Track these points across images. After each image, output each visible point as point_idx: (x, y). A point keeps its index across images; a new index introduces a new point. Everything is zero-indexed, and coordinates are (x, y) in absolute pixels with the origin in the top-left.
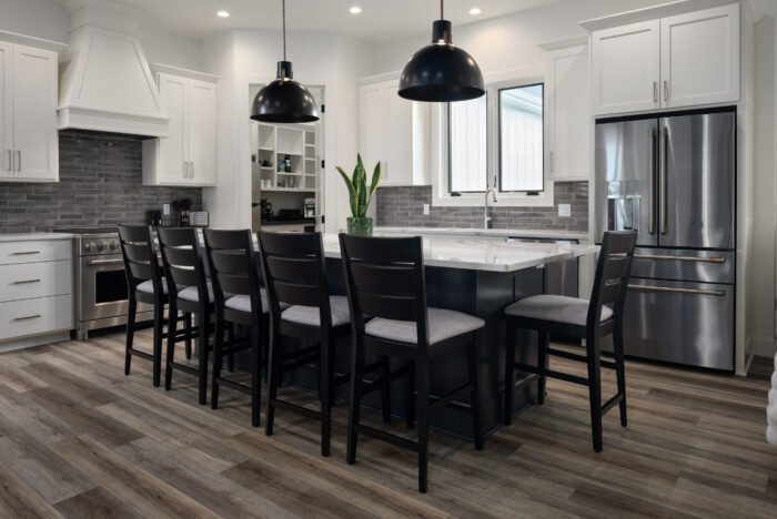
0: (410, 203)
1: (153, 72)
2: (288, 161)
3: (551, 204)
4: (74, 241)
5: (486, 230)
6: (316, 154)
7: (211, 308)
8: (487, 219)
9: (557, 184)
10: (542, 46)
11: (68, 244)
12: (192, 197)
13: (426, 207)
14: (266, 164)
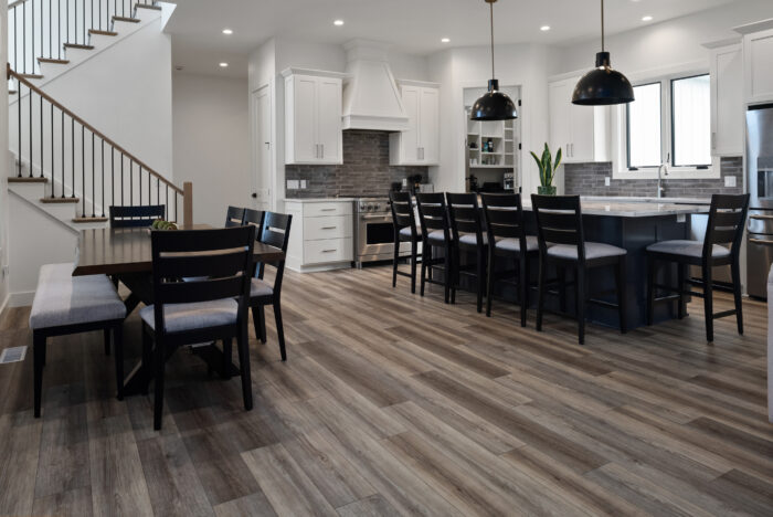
0: (594, 177)
1: (397, 85)
2: (490, 143)
3: (718, 176)
4: (354, 203)
5: (659, 198)
6: (515, 135)
7: (452, 244)
8: (660, 189)
9: (723, 159)
10: (703, 45)
11: (350, 205)
12: (421, 173)
13: (607, 180)
14: (473, 145)
